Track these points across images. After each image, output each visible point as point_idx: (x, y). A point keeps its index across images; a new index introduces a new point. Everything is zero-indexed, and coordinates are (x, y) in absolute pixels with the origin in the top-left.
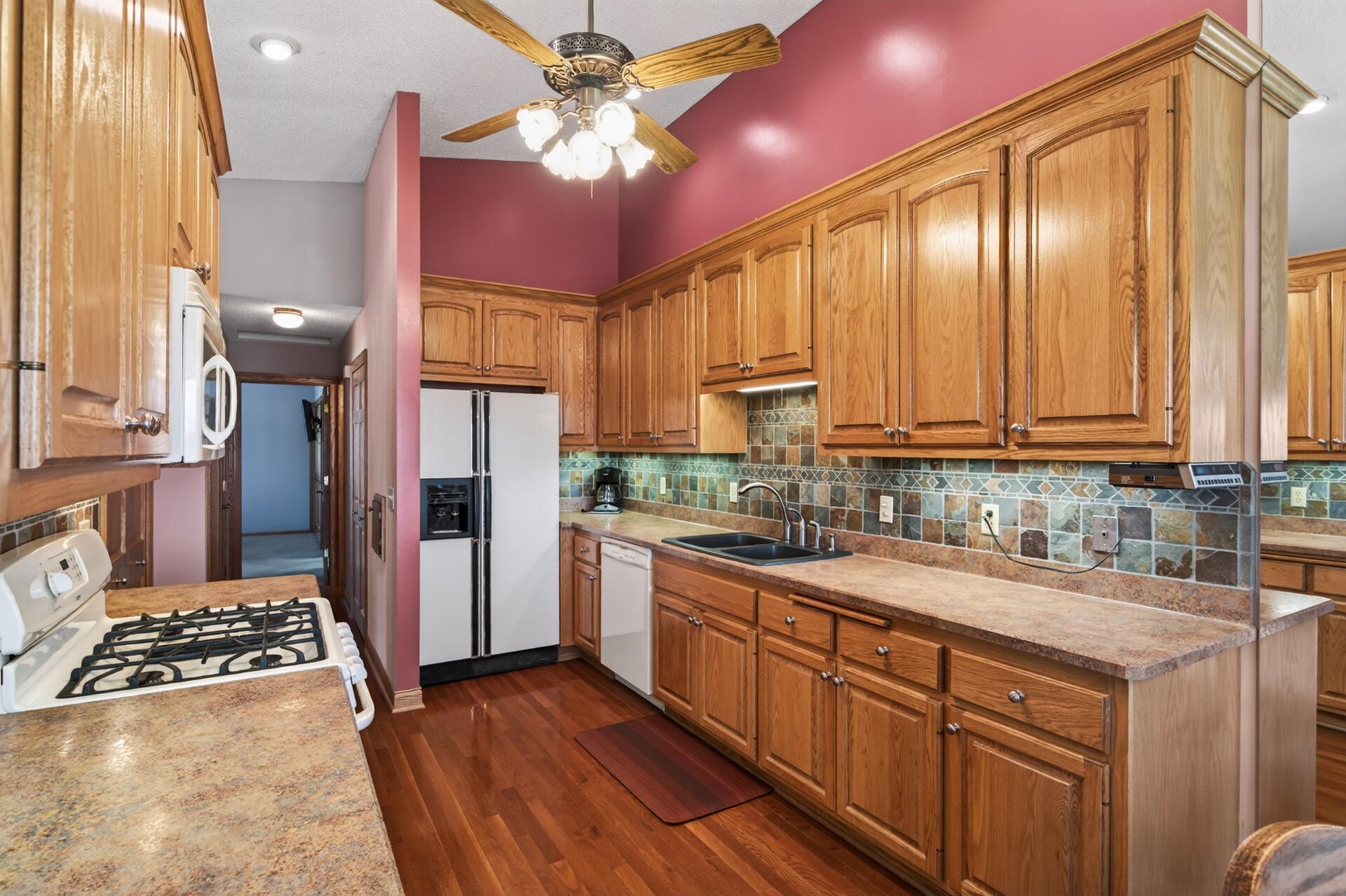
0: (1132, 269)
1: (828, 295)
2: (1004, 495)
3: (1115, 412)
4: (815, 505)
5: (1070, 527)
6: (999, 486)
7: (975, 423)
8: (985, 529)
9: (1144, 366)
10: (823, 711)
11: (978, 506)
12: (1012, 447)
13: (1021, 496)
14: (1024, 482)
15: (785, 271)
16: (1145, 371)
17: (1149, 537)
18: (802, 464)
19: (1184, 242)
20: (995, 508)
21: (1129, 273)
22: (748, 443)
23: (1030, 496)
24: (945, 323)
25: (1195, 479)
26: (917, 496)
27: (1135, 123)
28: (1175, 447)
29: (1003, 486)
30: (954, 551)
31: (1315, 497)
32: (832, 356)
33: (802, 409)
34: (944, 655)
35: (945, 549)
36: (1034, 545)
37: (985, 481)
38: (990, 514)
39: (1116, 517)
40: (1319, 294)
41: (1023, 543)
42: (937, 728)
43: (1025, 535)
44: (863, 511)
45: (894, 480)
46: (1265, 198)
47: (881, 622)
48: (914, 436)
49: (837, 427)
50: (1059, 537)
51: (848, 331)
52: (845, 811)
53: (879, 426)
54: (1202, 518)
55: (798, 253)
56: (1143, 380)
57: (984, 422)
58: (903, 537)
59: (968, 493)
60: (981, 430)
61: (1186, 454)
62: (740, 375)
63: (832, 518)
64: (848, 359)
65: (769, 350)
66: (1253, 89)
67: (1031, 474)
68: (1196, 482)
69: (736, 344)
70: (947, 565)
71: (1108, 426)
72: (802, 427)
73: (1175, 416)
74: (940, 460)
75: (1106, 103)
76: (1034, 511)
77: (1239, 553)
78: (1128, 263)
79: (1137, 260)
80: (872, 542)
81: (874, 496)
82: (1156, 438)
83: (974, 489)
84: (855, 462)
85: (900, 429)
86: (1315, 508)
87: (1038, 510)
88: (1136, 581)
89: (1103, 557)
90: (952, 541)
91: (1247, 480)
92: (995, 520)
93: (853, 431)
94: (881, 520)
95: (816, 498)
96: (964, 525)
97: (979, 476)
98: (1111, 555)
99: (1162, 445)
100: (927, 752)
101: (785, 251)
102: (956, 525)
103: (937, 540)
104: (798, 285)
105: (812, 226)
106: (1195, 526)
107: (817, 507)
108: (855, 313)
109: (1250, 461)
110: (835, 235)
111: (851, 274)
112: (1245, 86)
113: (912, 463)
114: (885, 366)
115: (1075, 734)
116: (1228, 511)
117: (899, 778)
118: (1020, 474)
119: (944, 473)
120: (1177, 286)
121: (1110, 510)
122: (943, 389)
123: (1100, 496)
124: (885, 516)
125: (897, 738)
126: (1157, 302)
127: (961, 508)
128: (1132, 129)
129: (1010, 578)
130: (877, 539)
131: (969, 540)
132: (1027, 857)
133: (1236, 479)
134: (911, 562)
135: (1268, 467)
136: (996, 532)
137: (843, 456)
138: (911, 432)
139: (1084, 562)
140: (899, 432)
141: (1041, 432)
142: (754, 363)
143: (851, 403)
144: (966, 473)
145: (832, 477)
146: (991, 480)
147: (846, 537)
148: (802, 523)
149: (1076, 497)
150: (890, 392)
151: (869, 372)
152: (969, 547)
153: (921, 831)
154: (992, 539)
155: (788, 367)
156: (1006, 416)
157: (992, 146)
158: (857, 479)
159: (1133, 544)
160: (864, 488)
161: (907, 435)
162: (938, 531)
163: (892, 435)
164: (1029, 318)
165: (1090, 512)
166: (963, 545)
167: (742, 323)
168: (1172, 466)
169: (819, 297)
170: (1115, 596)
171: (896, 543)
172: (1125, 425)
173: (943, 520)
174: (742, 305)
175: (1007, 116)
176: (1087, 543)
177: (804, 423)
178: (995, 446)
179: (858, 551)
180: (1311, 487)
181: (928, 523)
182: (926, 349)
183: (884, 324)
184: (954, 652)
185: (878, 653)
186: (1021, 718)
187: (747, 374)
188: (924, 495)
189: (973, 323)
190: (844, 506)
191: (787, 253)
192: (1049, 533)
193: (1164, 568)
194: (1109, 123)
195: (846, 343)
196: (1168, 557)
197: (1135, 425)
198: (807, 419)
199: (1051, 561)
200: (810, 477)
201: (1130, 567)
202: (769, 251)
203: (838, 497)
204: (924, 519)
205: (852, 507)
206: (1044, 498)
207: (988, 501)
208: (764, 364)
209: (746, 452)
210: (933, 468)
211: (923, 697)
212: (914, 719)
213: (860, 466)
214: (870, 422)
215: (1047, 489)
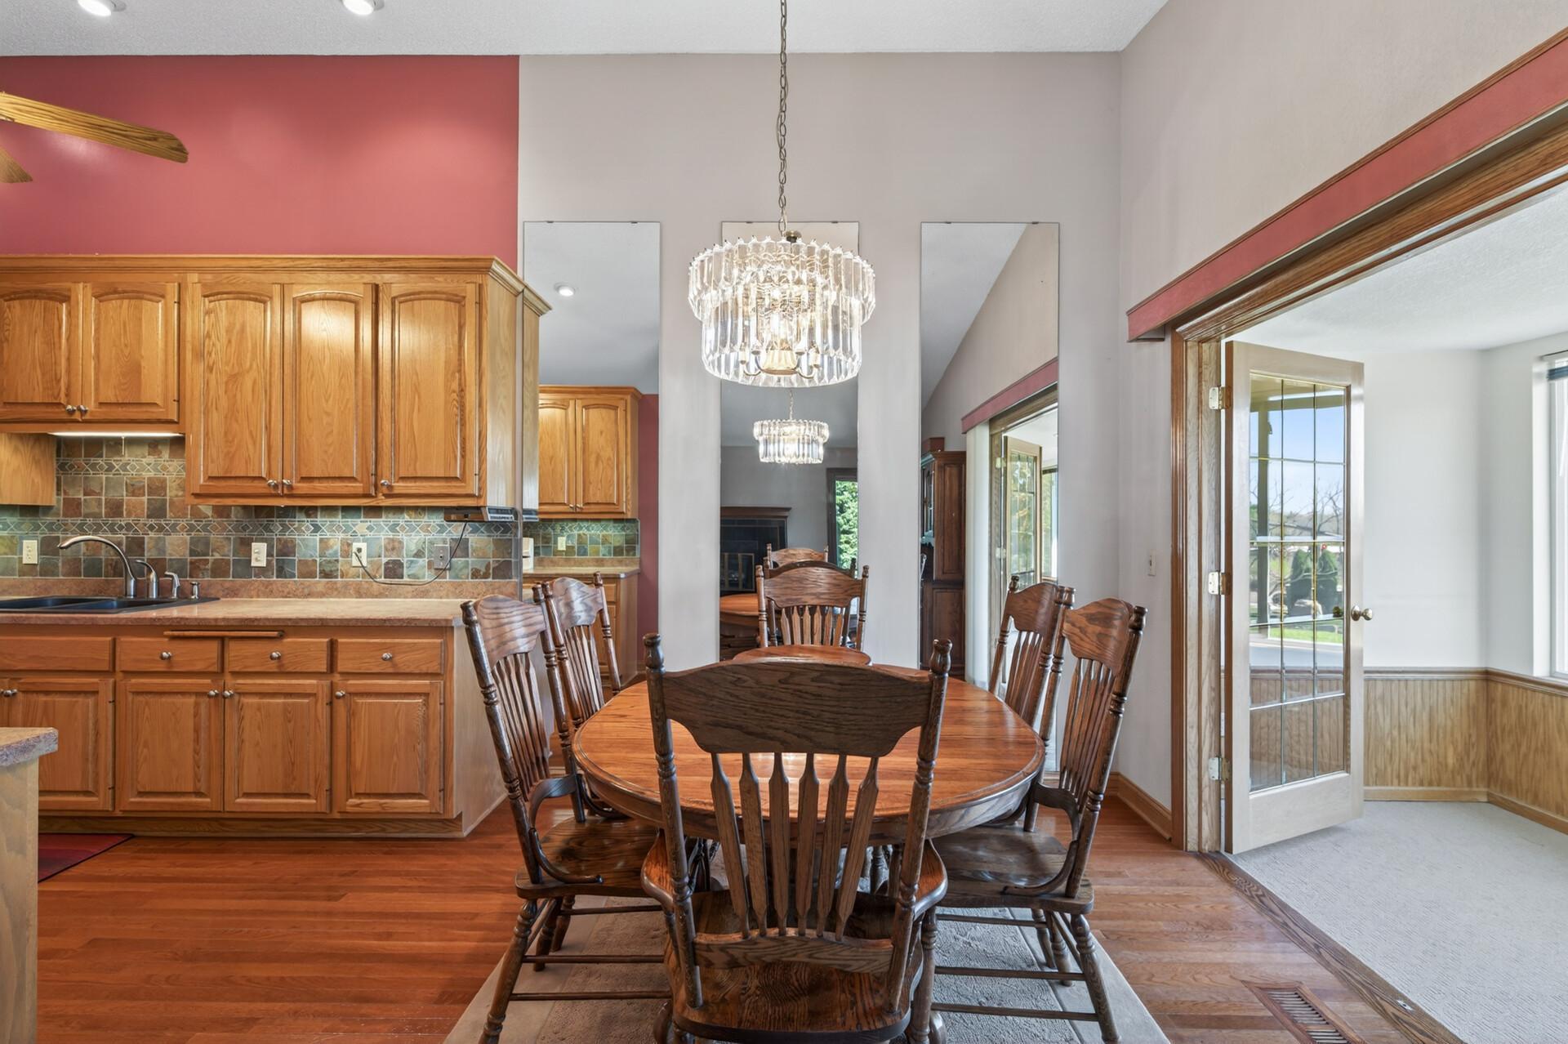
0: (457, 389)
1: (199, 355)
2: (370, 535)
3: (447, 475)
4: (167, 557)
5: (419, 554)
6: (368, 528)
7: (352, 479)
8: (355, 562)
9: (463, 449)
10: (209, 727)
11: (349, 545)
12: (380, 496)
13: (384, 535)
14: (387, 525)
15: (140, 319)
16: (464, 451)
17: (467, 556)
18: (149, 517)
19: (484, 380)
20: (363, 546)
21: (454, 392)
22: (58, 495)
23: (391, 535)
24: (327, 401)
25: (489, 515)
26: (292, 541)
27: (458, 302)
28: (479, 497)
29: (370, 528)
30: (328, 583)
31: (570, 544)
32: (207, 412)
33: (151, 459)
34: (332, 645)
35: (320, 583)
36: (394, 570)
37: (354, 525)
38: (359, 550)
39: (448, 545)
40: (570, 410)
41: (386, 569)
42: (326, 700)
43: (387, 563)
44: (231, 558)
45: (267, 529)
46: (526, 360)
47: (275, 634)
48: (298, 488)
49: (211, 478)
50: (412, 562)
51: (226, 392)
52: (235, 804)
53: (261, 478)
54: (497, 543)
55: (160, 305)
56: (463, 457)
57: (359, 478)
58: (277, 577)
59: (341, 536)
60: (358, 484)
61: (485, 501)
62: (65, 417)
63: (193, 569)
64: (226, 417)
65: (116, 395)
66: (520, 298)
67: (392, 519)
68: (489, 517)
69: (58, 381)
70: (322, 595)
71: (443, 484)
72: (149, 479)
73: (480, 480)
74: (315, 508)
75: (442, 282)
76: (394, 546)
77: (513, 560)
78: (455, 386)
79: (460, 385)
80: (242, 586)
81: (245, 544)
82: (469, 492)
83: (344, 532)
84: (222, 512)
85: (285, 481)
86: (570, 549)
87: (396, 544)
88: (460, 585)
89: (440, 572)
90: (326, 575)
91: (516, 518)
92: (364, 554)
93: (232, 483)
94: (253, 565)
95: (169, 550)
96: (337, 561)
97: (350, 521)
98: (445, 570)
99: (471, 496)
100: (318, 721)
101: (142, 298)
102: (330, 562)
103: (312, 575)
104: (160, 337)
105: (179, 285)
106: (492, 546)
107: (170, 560)
108: (234, 378)
109: (518, 508)
110: (210, 302)
111: (230, 341)
112: (516, 296)
113: (288, 512)
114: (268, 428)
115: (424, 669)
116: (508, 536)
117: (292, 752)
118: (383, 519)
119: (319, 520)
120: (480, 405)
121: (444, 542)
122: (326, 452)
123: (439, 532)
124: (257, 560)
125: (290, 721)
126: (470, 412)
127: (335, 548)
128: (457, 305)
129: (376, 597)
130: (250, 582)
131: (342, 571)
132: (395, 758)
133: (510, 517)
134: (286, 597)
135: (528, 512)
136: (365, 564)
137: (206, 508)
138: (295, 484)
139: (428, 576)
140: (283, 484)
141: (400, 487)
142: (90, 406)
143: (230, 457)
144: (339, 519)
145: (192, 528)
146: (360, 524)
147: (210, 585)
148: (153, 576)
149: (423, 534)
150: (273, 451)
151: (251, 432)
152: (342, 577)
153: (312, 783)
154: (361, 570)
155: (145, 416)
156: (376, 475)
157: (365, 281)
158: (224, 529)
159: (458, 561)
160: (232, 537)
161: (290, 487)
162: (312, 568)
163: (276, 486)
164: (393, 409)
165: (431, 543)
166: (336, 577)
167: (68, 359)
168: (478, 508)
169: (189, 356)
170: (448, 597)
171: (270, 583)
172: (454, 484)
173: (318, 559)
174: (68, 339)
175: (377, 264)
176: (430, 564)
177: (152, 474)
178: (367, 496)
179: (225, 596)
180: (568, 537)
181: (302, 562)
182: (310, 420)
183: (268, 393)
184: (340, 640)
185: (272, 658)
186: (391, 670)
187: (77, 416)
188: (300, 540)
189: (351, 404)
190: (208, 555)
191: (144, 302)
192: (405, 561)
193: (476, 574)
194: (444, 296)
195: (224, 402)
196: (478, 567)
197: (458, 484)
198: (156, 470)
199: (406, 579)
200: (161, 529)
201: (457, 577)
202: (115, 292)
203: (199, 548)
204: (300, 561)
205: (217, 556)
206: (402, 536)
207: (359, 541)
208: (104, 409)
209: (54, 503)
210: (308, 516)
211: (314, 682)
212: (306, 701)
213: (228, 516)
214: (251, 474)
215: (403, 529)
